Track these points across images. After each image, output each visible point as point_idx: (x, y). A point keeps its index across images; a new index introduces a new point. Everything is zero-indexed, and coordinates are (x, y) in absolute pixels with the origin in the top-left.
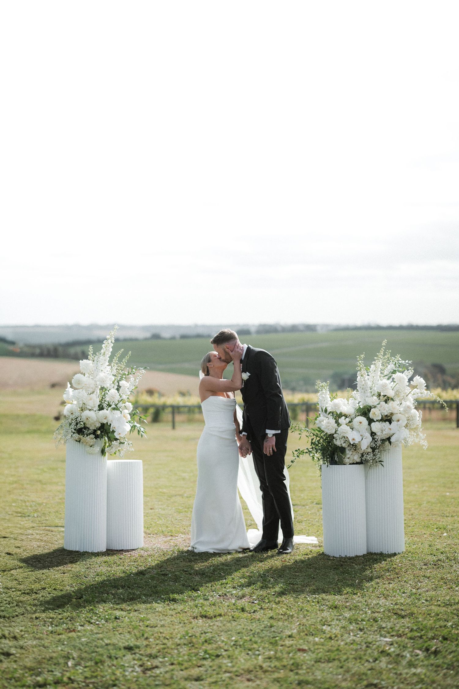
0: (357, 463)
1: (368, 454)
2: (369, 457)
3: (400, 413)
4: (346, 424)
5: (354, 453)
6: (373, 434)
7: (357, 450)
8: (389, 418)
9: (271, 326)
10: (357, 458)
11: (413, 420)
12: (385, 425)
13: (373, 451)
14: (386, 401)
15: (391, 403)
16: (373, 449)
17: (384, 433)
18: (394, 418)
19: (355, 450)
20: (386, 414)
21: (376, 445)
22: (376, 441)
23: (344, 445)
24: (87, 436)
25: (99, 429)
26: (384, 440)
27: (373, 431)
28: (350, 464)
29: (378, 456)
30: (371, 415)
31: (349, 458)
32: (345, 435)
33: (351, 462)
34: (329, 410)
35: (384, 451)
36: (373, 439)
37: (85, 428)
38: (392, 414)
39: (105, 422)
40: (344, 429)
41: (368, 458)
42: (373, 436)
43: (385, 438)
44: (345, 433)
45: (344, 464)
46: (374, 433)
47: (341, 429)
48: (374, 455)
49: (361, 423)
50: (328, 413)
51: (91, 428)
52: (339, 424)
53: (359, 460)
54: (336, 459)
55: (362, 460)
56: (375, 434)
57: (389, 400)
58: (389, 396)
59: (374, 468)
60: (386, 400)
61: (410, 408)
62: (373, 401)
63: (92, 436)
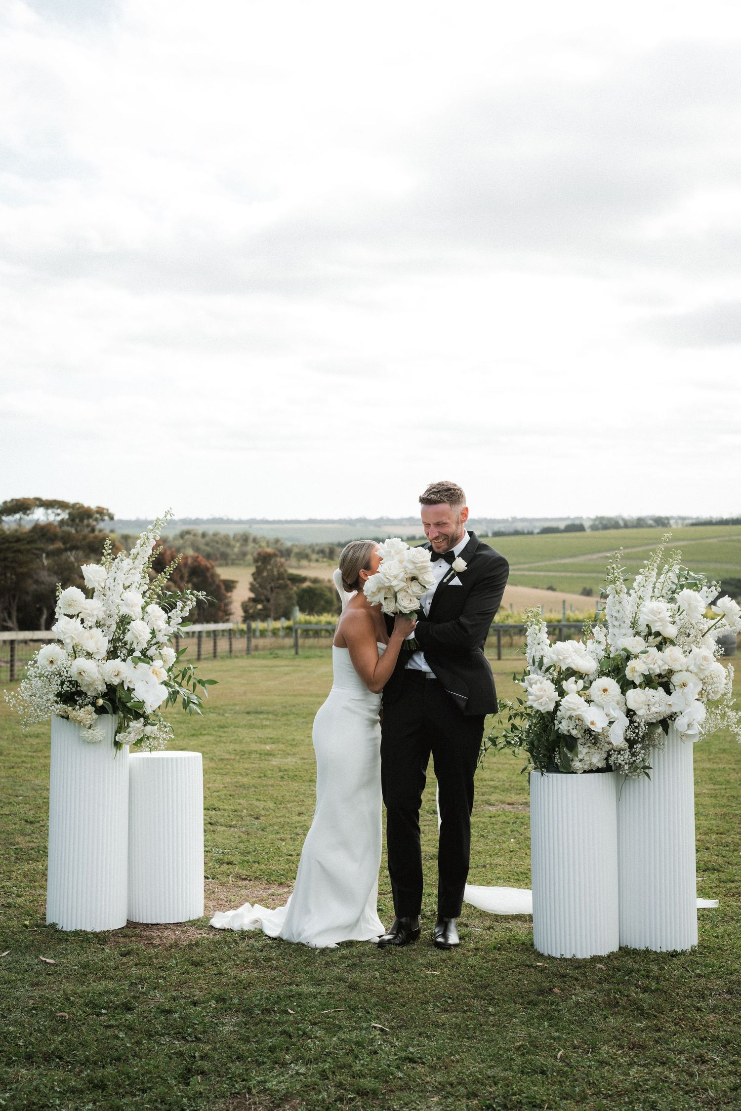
0: (599, 770)
1: (619, 753)
2: (623, 759)
3: (687, 670)
4: (578, 693)
5: (593, 750)
6: (630, 713)
7: (598, 745)
8: (665, 679)
9: (609, 519)
10: (597, 760)
11: (713, 683)
12: (655, 694)
13: (631, 747)
14: (659, 647)
15: (669, 650)
16: (631, 743)
17: (653, 709)
18: (676, 679)
19: (595, 744)
20: (658, 671)
21: (637, 734)
22: (636, 727)
23: (574, 732)
24: (81, 707)
25: (104, 696)
26: (652, 724)
27: (629, 707)
28: (585, 772)
29: (640, 757)
30: (629, 674)
31: (581, 761)
32: (574, 714)
33: (586, 767)
34: (547, 662)
35: (654, 746)
36: (631, 722)
37: (80, 693)
38: (671, 672)
39: (116, 681)
40: (573, 702)
41: (620, 761)
42: (631, 716)
43: (654, 721)
44: (574, 710)
45: (573, 772)
46: (632, 711)
47: (567, 701)
48: (633, 755)
49: (605, 690)
50: (544, 668)
51: (89, 694)
52: (562, 693)
53: (602, 764)
54: (557, 760)
55: (607, 764)
56: (635, 714)
57: (666, 643)
58: (665, 636)
59: (634, 780)
60: (661, 643)
61: (708, 661)
62: (636, 644)
63: (90, 708)
